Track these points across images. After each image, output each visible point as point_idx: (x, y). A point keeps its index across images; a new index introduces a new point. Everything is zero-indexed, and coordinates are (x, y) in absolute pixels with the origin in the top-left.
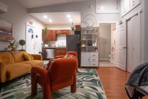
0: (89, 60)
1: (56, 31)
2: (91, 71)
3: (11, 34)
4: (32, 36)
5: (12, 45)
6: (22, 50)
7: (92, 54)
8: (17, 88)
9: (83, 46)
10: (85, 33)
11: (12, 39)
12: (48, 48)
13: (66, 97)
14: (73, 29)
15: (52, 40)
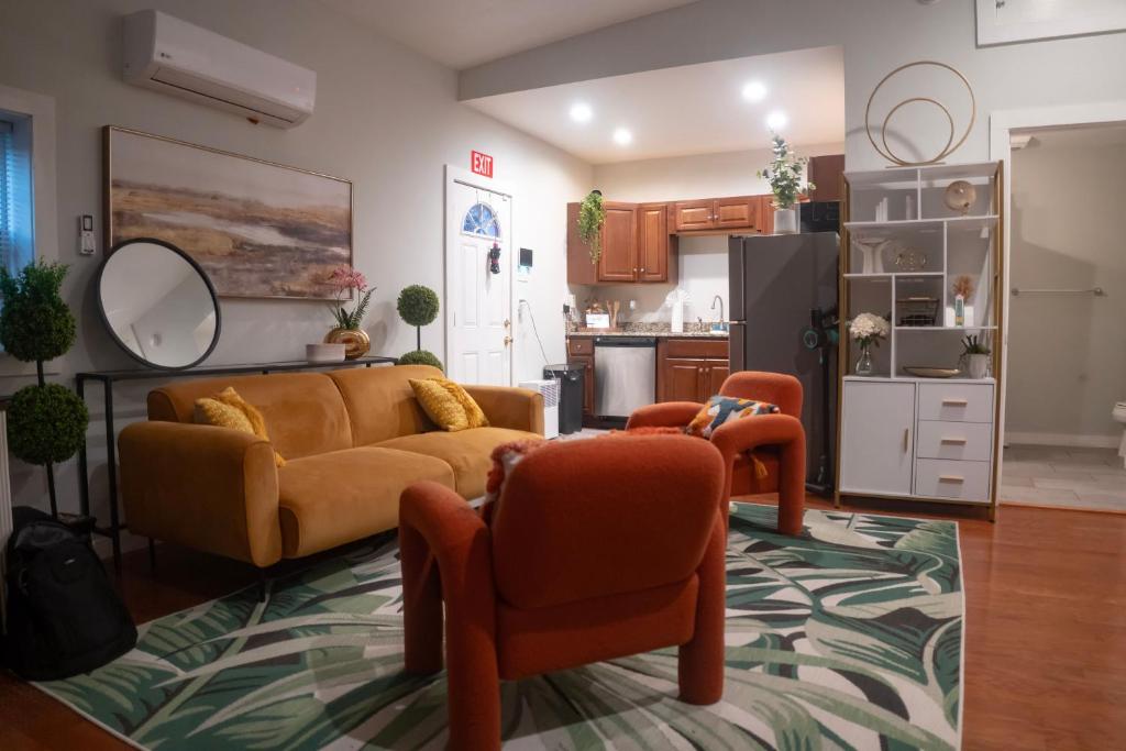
0: (907, 442)
1: (669, 210)
2: (916, 537)
3: (344, 252)
4: (494, 254)
5: (348, 322)
6: (418, 359)
7: (935, 392)
8: (337, 613)
9: (863, 325)
10: (882, 218)
11: (350, 286)
12: (608, 341)
13: (627, 729)
14: (785, 191)
15: (639, 279)
